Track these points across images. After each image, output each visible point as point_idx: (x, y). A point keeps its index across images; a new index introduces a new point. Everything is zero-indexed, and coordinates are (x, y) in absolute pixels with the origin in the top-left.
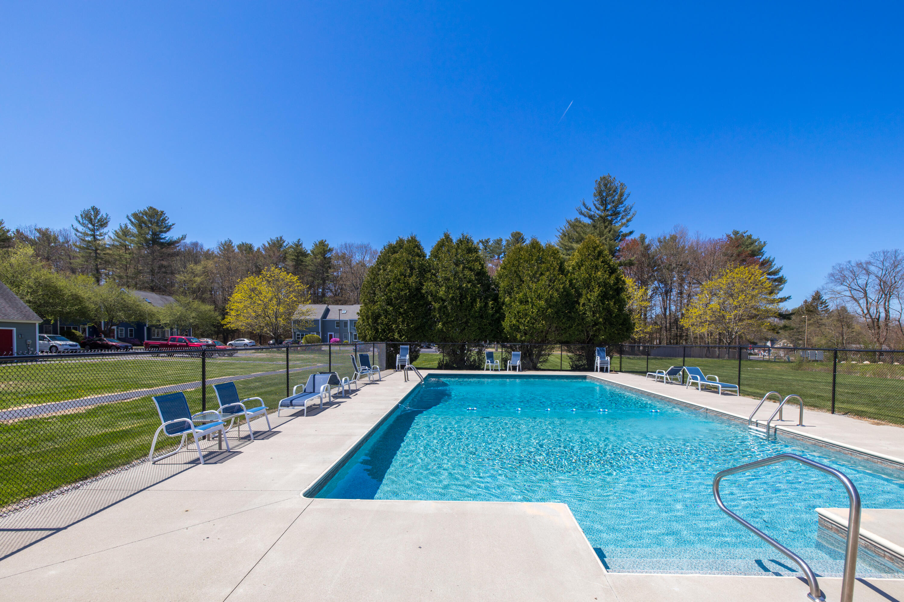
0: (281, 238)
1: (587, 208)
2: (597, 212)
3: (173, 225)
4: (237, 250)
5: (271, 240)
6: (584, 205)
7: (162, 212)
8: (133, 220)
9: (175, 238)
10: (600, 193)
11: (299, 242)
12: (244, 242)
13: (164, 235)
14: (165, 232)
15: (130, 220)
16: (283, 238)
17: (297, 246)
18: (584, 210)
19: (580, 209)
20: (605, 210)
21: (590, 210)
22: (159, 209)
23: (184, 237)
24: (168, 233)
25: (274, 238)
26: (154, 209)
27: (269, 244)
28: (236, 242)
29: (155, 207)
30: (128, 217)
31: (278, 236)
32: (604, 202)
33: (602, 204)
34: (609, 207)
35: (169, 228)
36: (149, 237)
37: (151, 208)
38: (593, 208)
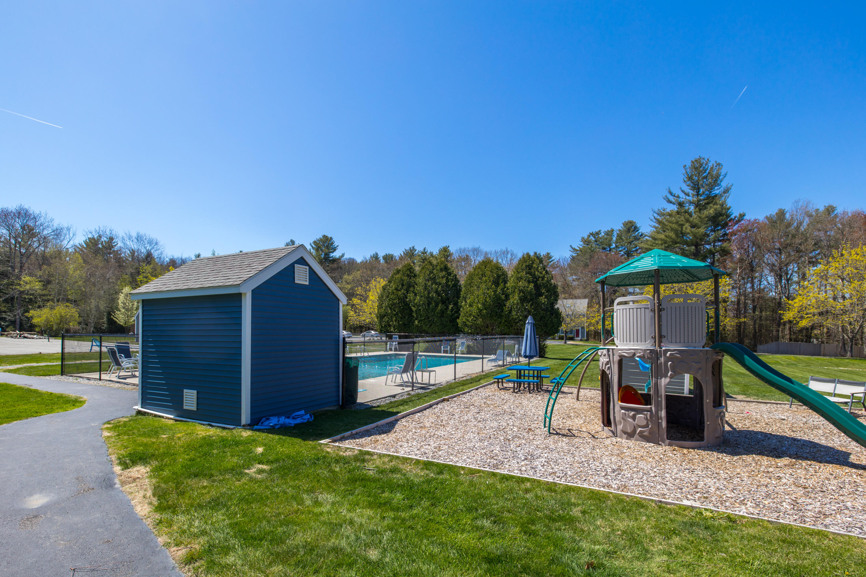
0: (413, 247)
1: (674, 196)
2: (687, 198)
3: (338, 246)
4: (382, 261)
5: (406, 250)
6: (671, 193)
7: (331, 238)
8: (314, 246)
9: (337, 257)
10: (690, 178)
11: (424, 250)
12: (387, 253)
13: (332, 255)
14: (333, 252)
15: (312, 246)
16: (415, 247)
17: (423, 253)
18: (672, 198)
19: (667, 198)
20: (698, 195)
21: (678, 197)
22: (329, 236)
23: (343, 255)
24: (334, 253)
25: (408, 248)
26: (327, 236)
27: (404, 253)
28: (381, 255)
29: (326, 235)
30: (311, 244)
31: (411, 246)
32: (696, 187)
33: (693, 189)
34: (701, 191)
35: (335, 249)
36: (323, 256)
37: (324, 236)
38: (682, 195)
